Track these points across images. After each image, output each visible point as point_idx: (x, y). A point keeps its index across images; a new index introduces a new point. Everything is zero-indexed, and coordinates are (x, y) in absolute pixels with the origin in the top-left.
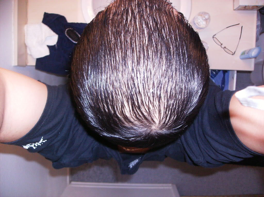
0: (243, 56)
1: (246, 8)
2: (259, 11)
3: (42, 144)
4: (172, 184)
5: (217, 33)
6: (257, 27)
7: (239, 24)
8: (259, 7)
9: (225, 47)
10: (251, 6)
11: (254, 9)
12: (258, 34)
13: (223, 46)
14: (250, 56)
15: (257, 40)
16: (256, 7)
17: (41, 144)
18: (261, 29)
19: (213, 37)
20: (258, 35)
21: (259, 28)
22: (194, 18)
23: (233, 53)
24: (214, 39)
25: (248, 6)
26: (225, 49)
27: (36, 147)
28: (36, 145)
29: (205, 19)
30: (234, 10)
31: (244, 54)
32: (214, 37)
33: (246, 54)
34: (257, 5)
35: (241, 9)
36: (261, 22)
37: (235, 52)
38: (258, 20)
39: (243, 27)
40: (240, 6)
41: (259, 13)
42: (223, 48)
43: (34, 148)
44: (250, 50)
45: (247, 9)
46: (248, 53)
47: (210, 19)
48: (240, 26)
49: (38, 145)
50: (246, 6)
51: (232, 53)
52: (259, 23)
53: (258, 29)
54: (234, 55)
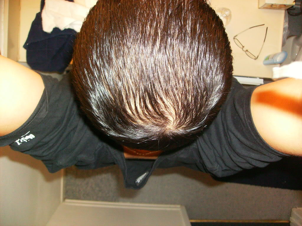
0: (267, 62)
1: (273, 6)
2: (287, 11)
3: (29, 140)
4: (181, 205)
5: (239, 34)
6: (284, 29)
7: (264, 24)
8: (287, 7)
9: (247, 51)
10: (278, 4)
11: (282, 9)
12: (284, 37)
13: (245, 49)
14: (275, 62)
15: (284, 44)
16: (284, 6)
17: (27, 140)
18: (289, 33)
19: (234, 39)
20: (285, 39)
21: (287, 31)
23: (256, 57)
24: (236, 40)
25: (275, 4)
27: (21, 143)
28: (22, 141)
29: (225, 16)
30: (259, 8)
31: (269, 59)
32: (235, 38)
33: (270, 59)
34: (285, 3)
35: (267, 8)
36: (289, 24)
37: (258, 56)
38: (285, 22)
39: (268, 29)
40: (266, 4)
41: (287, 14)
42: (245, 51)
43: (19, 144)
44: (275, 55)
45: (274, 8)
46: (272, 58)
47: (231, 16)
48: (265, 27)
49: (24, 141)
50: (272, 5)
51: (254, 58)
52: (287, 25)
53: (285, 32)
54: (257, 59)
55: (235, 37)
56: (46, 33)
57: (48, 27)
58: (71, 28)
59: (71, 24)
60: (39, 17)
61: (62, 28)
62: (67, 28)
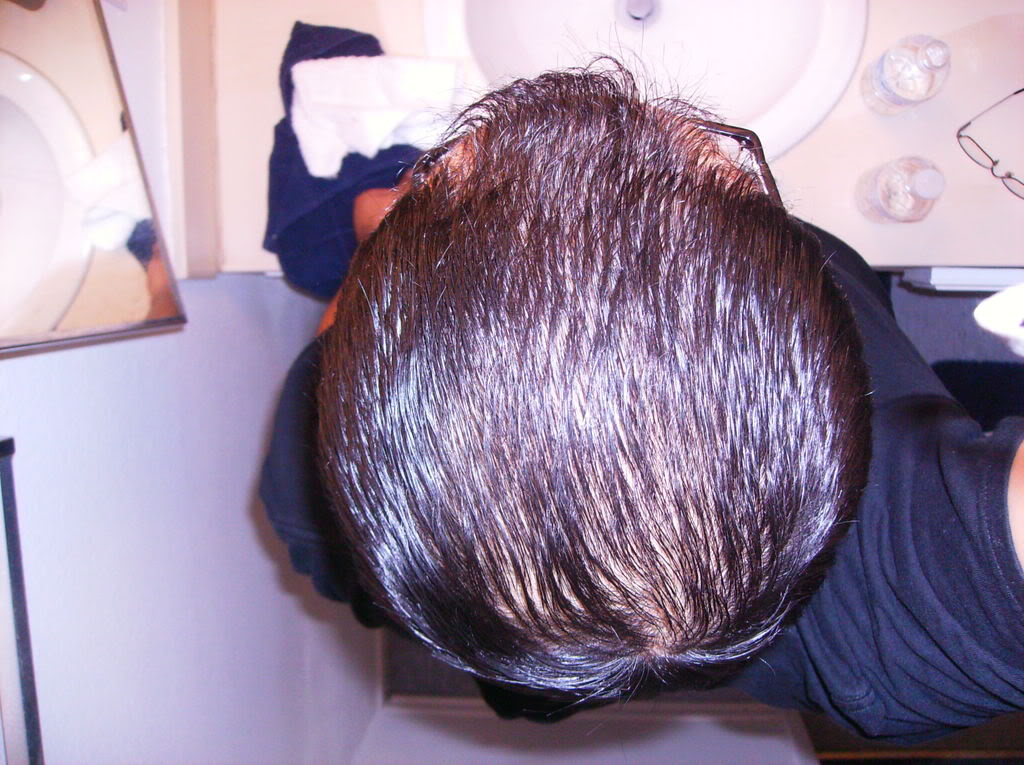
5: (976, 118)
9: (1009, 176)
13: (1000, 171)
19: (959, 136)
22: (882, 59)
26: (1008, 182)
29: (927, 64)
32: (962, 133)
42: (1002, 178)
47: (950, 66)
55: (962, 129)
56: (321, 183)
57: (322, 161)
58: (400, 141)
59: (396, 131)
60: (285, 138)
61: (370, 151)
62: (387, 145)
